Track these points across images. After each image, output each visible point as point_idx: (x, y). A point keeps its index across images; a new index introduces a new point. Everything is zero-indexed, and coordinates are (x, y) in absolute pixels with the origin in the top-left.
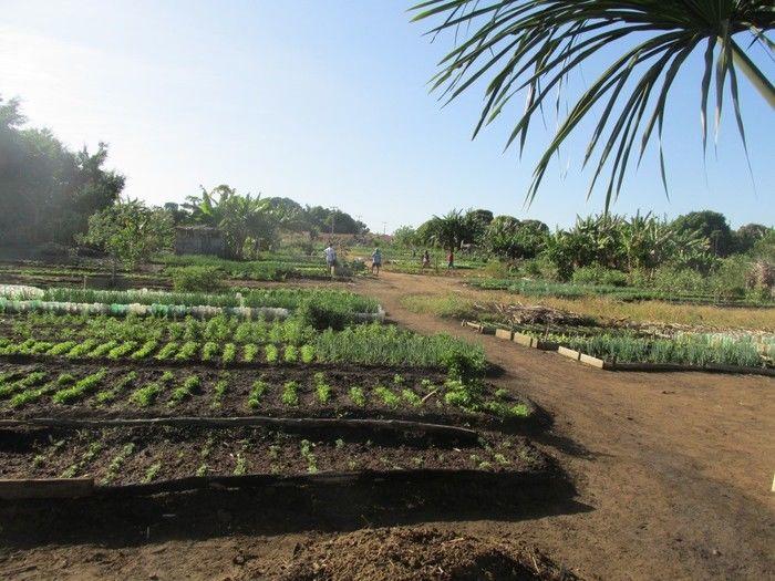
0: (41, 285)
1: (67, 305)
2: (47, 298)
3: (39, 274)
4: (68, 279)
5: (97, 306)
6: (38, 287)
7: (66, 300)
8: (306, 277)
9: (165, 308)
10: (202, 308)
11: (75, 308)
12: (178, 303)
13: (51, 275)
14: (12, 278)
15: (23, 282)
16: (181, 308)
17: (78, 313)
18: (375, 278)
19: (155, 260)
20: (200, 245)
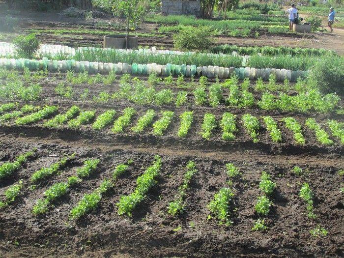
0: (71, 44)
1: (96, 65)
2: (78, 58)
3: (67, 33)
4: (89, 37)
5: (121, 66)
6: (69, 45)
7: (94, 60)
8: (274, 34)
9: (178, 68)
10: (212, 69)
11: (102, 67)
12: (188, 64)
13: (75, 34)
14: (48, 38)
15: (57, 41)
16: (192, 68)
17: (105, 72)
18: (331, 34)
19: (149, 20)
20: (181, 7)
